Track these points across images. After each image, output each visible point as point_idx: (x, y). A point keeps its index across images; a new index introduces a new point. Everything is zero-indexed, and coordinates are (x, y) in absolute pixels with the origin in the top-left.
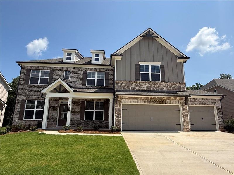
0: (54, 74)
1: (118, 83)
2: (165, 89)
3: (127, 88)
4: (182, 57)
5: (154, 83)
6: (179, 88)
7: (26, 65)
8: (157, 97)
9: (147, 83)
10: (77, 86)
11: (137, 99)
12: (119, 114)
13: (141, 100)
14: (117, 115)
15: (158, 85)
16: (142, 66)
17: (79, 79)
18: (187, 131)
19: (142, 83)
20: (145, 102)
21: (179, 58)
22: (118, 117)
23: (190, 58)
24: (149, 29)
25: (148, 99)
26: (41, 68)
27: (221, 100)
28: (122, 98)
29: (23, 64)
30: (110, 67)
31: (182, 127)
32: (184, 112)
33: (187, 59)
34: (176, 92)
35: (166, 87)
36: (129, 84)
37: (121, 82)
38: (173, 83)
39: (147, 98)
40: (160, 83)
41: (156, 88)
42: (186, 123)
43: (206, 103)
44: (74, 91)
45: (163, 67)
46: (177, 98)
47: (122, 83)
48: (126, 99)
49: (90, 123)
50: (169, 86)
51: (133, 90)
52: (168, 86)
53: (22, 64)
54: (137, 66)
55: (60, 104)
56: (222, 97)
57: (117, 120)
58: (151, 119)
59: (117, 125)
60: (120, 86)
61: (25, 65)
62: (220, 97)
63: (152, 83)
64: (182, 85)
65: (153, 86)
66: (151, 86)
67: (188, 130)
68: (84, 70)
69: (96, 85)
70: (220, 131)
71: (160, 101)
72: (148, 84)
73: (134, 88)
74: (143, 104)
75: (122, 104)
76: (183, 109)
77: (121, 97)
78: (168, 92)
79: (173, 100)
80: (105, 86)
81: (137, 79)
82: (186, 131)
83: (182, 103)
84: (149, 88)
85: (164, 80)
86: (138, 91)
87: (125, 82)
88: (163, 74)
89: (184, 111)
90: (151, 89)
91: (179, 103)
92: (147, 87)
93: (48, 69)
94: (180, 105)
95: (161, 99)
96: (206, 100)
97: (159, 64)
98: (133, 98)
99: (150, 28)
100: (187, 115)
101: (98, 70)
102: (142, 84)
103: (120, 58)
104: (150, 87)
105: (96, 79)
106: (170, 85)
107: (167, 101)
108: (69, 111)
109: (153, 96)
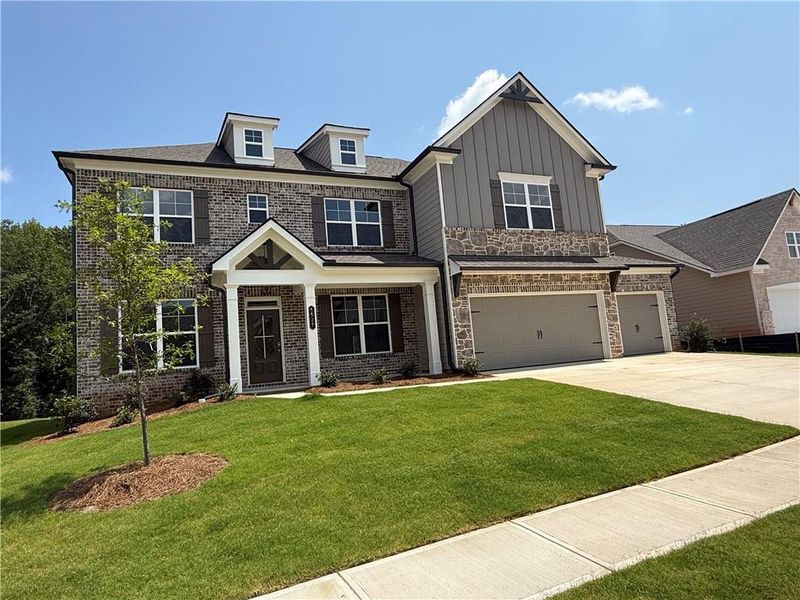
0: (211, 205)
1: (453, 236)
2: (566, 251)
3: (477, 249)
4: (597, 165)
5: (539, 235)
6: (595, 247)
7: (92, 168)
8: (549, 272)
9: (523, 234)
11: (504, 279)
12: (465, 326)
13: (514, 284)
14: (461, 330)
15: (547, 241)
16: (508, 186)
17: (303, 224)
18: (620, 357)
19: (512, 234)
20: (524, 289)
21: (593, 166)
22: (462, 335)
23: (615, 167)
24: (519, 76)
25: (531, 280)
26: (157, 181)
27: (672, 276)
29: (79, 165)
30: (395, 187)
31: (607, 348)
32: (610, 311)
33: (605, 171)
34: (590, 260)
35: (568, 246)
36: (479, 238)
37: (460, 231)
38: (581, 233)
39: (528, 278)
40: (554, 234)
41: (546, 248)
42: (615, 339)
43: (645, 286)
44: (327, 264)
45: (555, 189)
46: (592, 274)
47: (463, 236)
48: (476, 281)
49: (352, 364)
50: (573, 244)
51: (492, 257)
52: (571, 244)
53: (75, 161)
54: (495, 185)
55: (246, 309)
56: (675, 269)
57: (461, 342)
58: (540, 333)
59: (463, 359)
60: (460, 244)
61: (88, 168)
62: (671, 269)
63: (536, 235)
64: (600, 240)
65: (539, 244)
66: (535, 241)
67: (620, 354)
68: (315, 193)
69: (355, 244)
70: (674, 351)
71: (559, 283)
72: (527, 237)
73: (494, 251)
74: (520, 294)
75: (470, 296)
76: (608, 304)
77: (463, 276)
78: (574, 258)
80: (382, 245)
81: (499, 226)
82: (616, 357)
83: (604, 289)
84: (530, 248)
85: (560, 228)
86: (504, 258)
87: (469, 232)
88: (558, 209)
89: (609, 308)
90: (534, 252)
91: (597, 288)
92: (525, 247)
93: (187, 185)
94: (600, 293)
95: (559, 278)
97: (545, 181)
98: (494, 279)
99: (520, 73)
100: (615, 319)
101: (357, 194)
102: (511, 239)
103: (448, 159)
104: (532, 246)
105: (354, 223)
106: (575, 240)
107: (574, 283)
108: (313, 327)
109: (541, 272)
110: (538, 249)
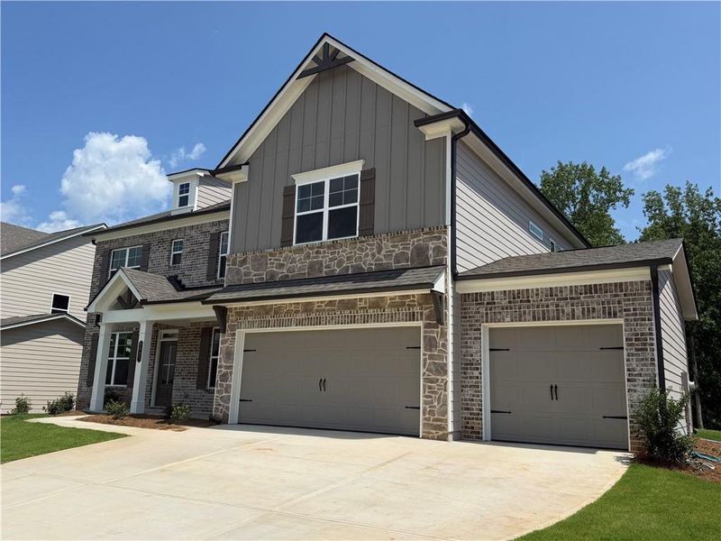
0: (150, 255)
1: (233, 262)
2: (368, 263)
3: (255, 275)
5: (334, 246)
6: (421, 251)
8: (338, 298)
9: (312, 248)
10: (196, 284)
11: (278, 310)
12: (227, 367)
13: (289, 316)
14: (224, 371)
15: (345, 253)
16: (304, 190)
17: (202, 261)
18: (439, 438)
19: (300, 250)
20: (300, 323)
22: (224, 377)
25: (311, 310)
26: (127, 243)
28: (240, 313)
32: (431, 357)
35: (373, 255)
36: (259, 262)
37: (240, 257)
38: (398, 235)
39: (308, 308)
40: (355, 242)
41: (340, 263)
42: (436, 404)
43: (568, 309)
44: (143, 302)
45: (369, 176)
46: (408, 296)
48: (248, 313)
50: (383, 252)
51: (271, 283)
52: (379, 252)
53: (98, 237)
54: (289, 192)
55: (161, 340)
57: (222, 386)
59: (220, 405)
60: (238, 272)
63: (329, 247)
64: (431, 239)
65: (331, 260)
66: (325, 257)
67: (441, 433)
68: (213, 230)
71: (347, 312)
72: (317, 252)
73: (273, 275)
74: (293, 328)
76: (431, 344)
77: (236, 308)
78: (381, 274)
79: (392, 305)
81: (285, 243)
82: (433, 438)
83: (426, 319)
84: (318, 266)
85: (368, 231)
86: (284, 282)
87: (250, 256)
88: (368, 203)
89: (431, 351)
90: (321, 272)
91: (412, 317)
92: (311, 267)
95: (351, 305)
96: (566, 294)
97: (354, 169)
98: (266, 310)
100: (441, 370)
102: (297, 258)
103: (243, 176)
104: (321, 263)
106: (387, 245)
107: (371, 312)
108: (139, 361)
109: (327, 299)
110: (327, 267)
